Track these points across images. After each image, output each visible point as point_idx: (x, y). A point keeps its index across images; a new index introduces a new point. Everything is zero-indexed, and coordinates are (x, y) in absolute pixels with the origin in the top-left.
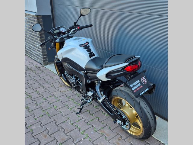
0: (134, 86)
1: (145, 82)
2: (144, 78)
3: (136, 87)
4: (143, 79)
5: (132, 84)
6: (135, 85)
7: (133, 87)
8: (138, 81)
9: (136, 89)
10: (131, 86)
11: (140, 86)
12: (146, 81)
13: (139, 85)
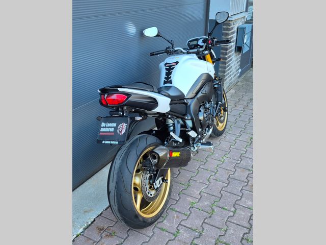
0: (105, 127)
1: (121, 132)
2: (125, 124)
3: (107, 130)
4: (123, 126)
5: (105, 122)
6: (107, 127)
7: (103, 127)
8: (115, 125)
9: (105, 132)
10: (103, 125)
11: (111, 132)
12: (124, 131)
13: (112, 130)
